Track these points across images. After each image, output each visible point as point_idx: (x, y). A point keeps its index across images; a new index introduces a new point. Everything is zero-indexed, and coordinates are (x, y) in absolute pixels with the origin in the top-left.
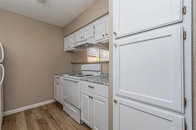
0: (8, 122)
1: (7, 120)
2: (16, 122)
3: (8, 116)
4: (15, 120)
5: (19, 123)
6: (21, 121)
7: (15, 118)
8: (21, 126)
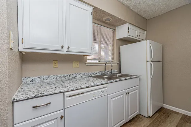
0: (162, 114)
1: (164, 111)
2: (168, 119)
3: (167, 109)
4: (168, 116)
5: (169, 121)
6: (173, 121)
7: (170, 114)
8: (169, 125)
